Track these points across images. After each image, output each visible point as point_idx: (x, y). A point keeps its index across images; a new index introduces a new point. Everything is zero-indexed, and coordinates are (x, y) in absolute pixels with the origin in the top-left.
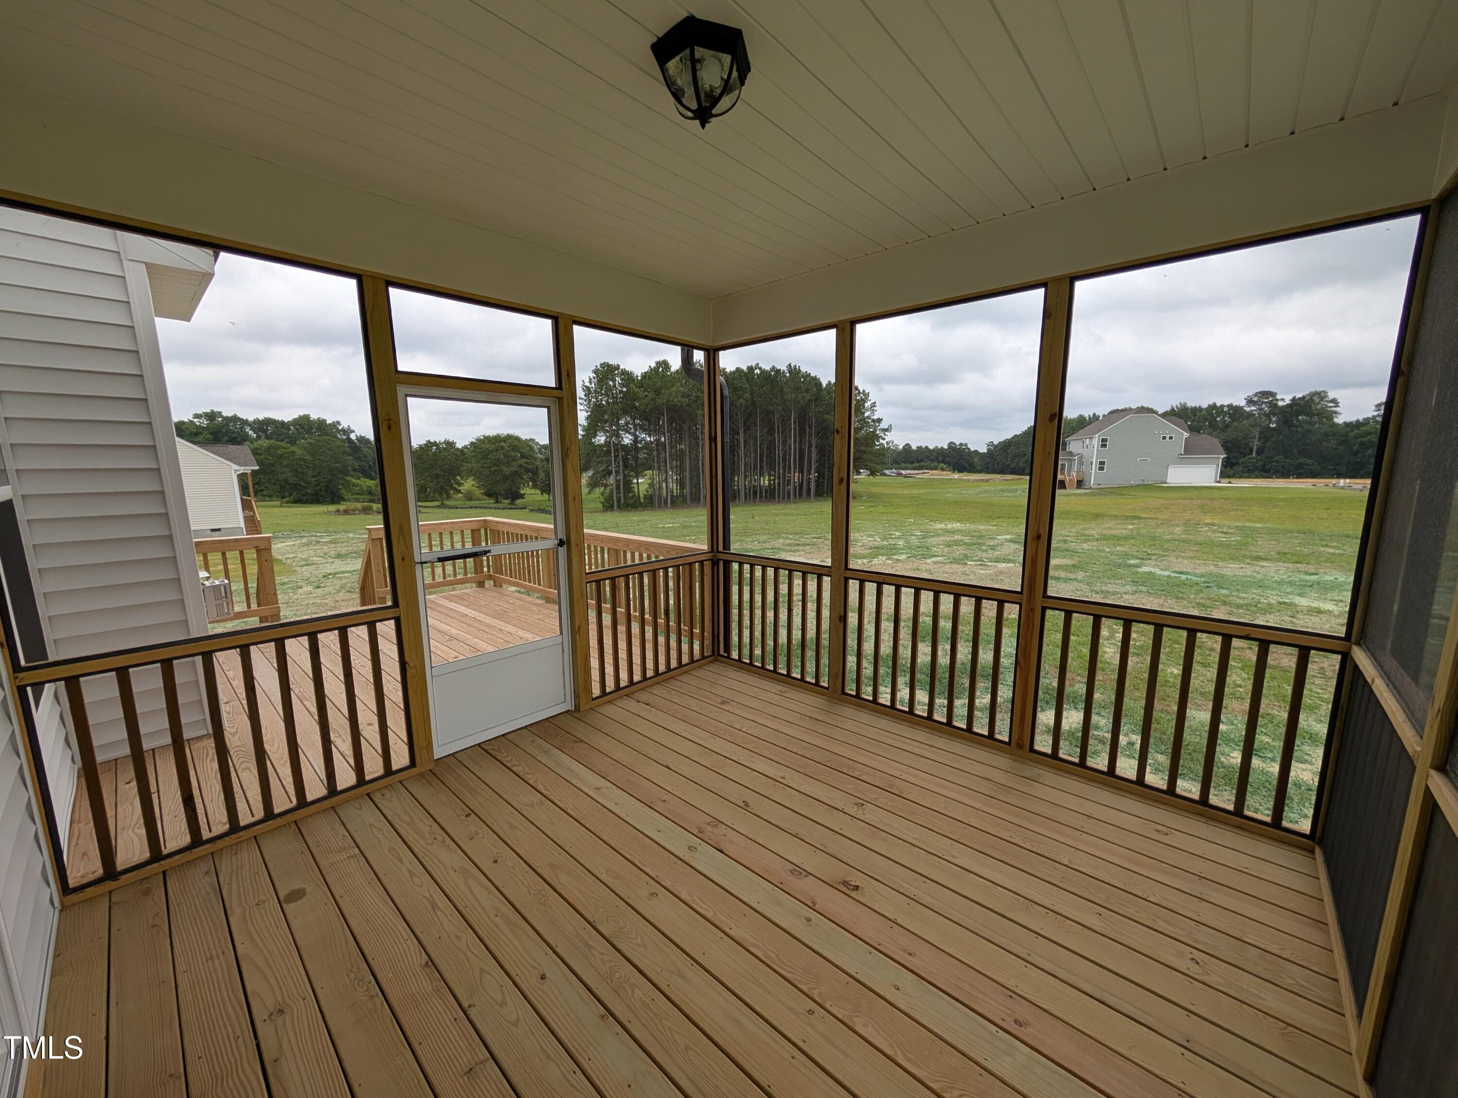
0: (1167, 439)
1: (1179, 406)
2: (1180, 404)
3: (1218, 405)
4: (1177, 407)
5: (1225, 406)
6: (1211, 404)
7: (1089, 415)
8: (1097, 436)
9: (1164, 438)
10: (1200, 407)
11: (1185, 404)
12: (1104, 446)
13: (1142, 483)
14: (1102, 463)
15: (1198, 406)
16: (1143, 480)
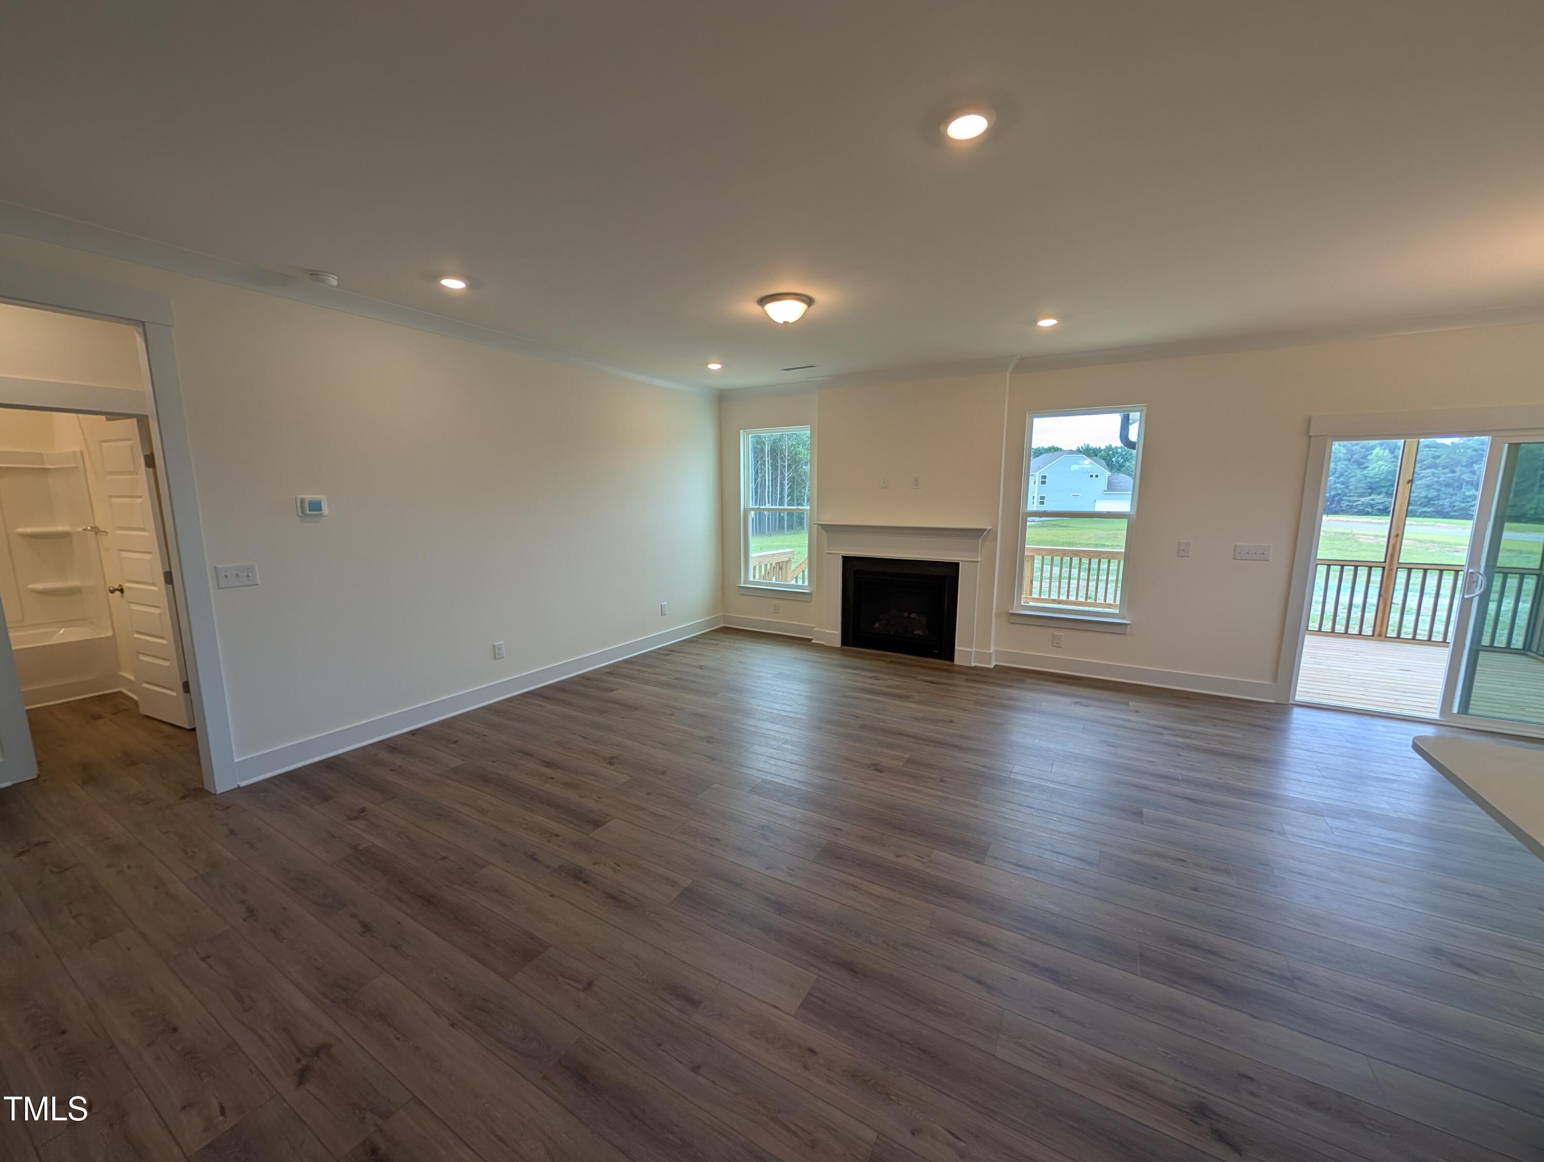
0: (1094, 476)
1: (1083, 447)
2: (1085, 445)
3: (1113, 446)
4: (1082, 447)
5: (1119, 448)
6: (1108, 445)
8: (1037, 473)
10: (1100, 448)
11: (1088, 445)
12: (1043, 483)
14: (1043, 498)
15: (1098, 447)
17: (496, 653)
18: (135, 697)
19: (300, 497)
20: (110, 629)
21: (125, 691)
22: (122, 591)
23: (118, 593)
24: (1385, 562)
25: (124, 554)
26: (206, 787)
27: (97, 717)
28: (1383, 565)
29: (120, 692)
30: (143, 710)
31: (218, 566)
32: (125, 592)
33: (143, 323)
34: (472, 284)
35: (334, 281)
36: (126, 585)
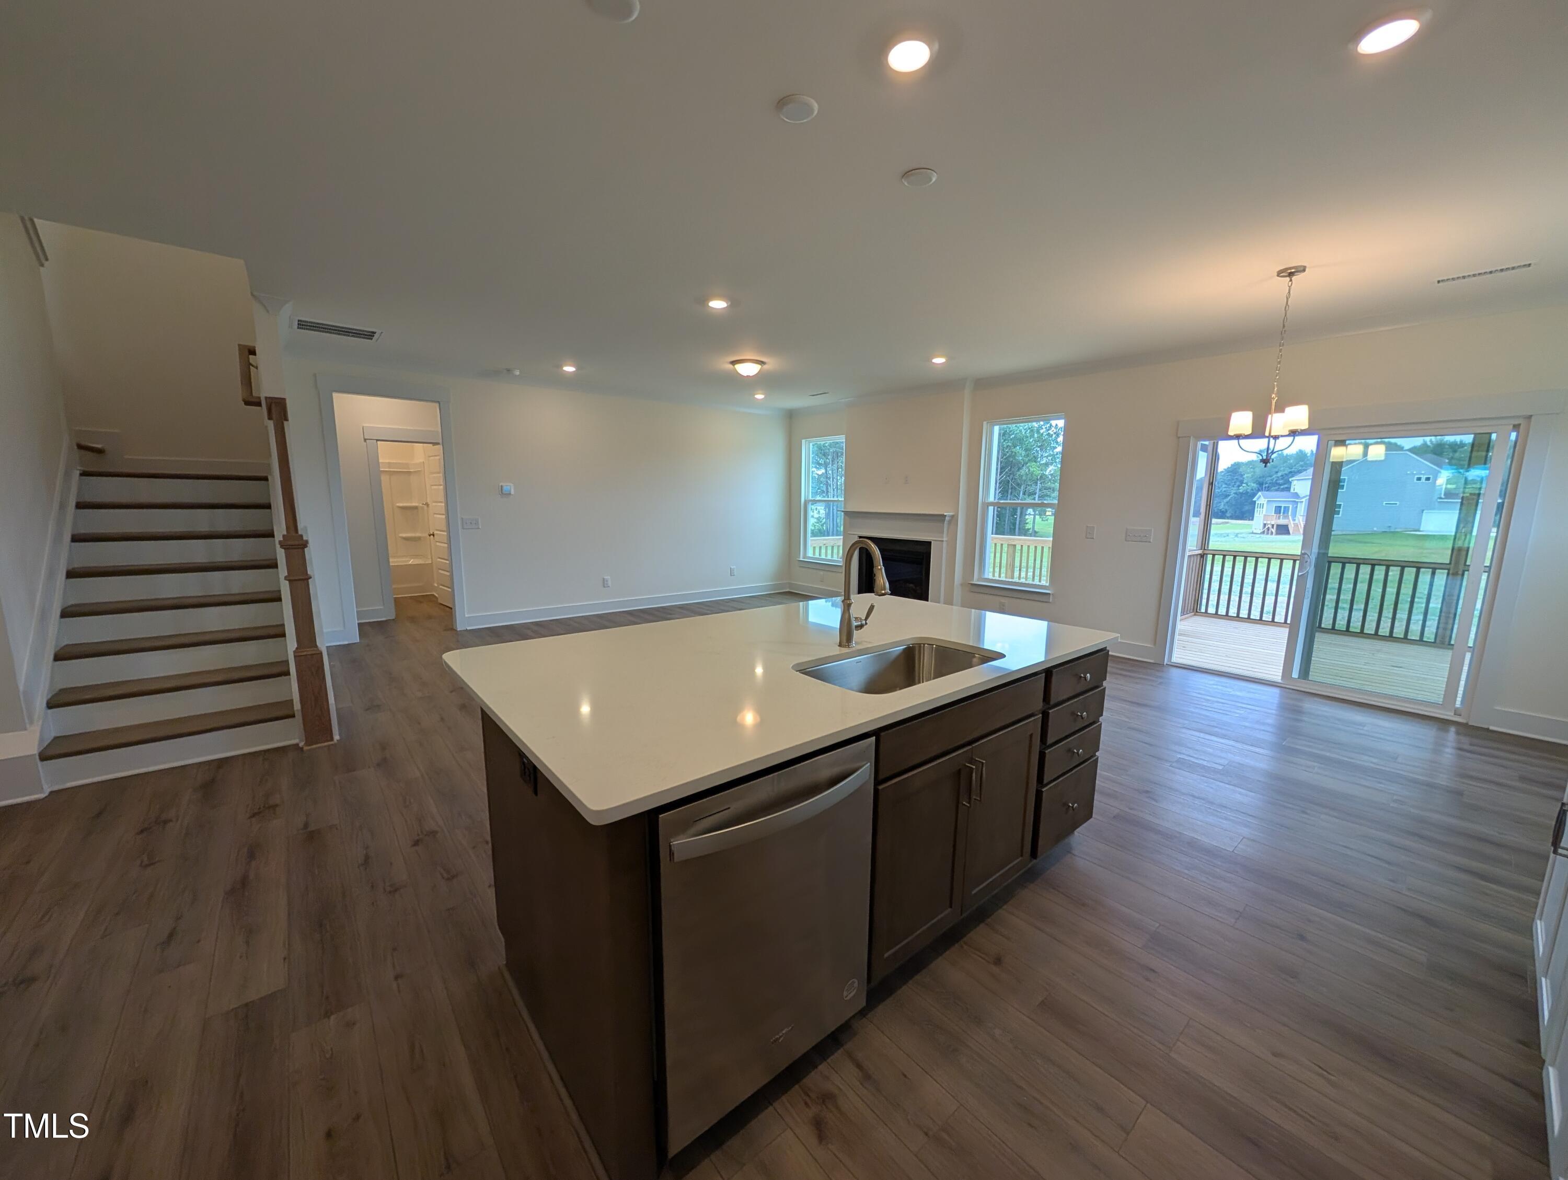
0: (1423, 480)
7: (1312, 451)
9: (1419, 479)
13: (1388, 530)
16: (1390, 527)
17: (604, 583)
18: (437, 595)
19: (500, 484)
20: (430, 560)
21: (435, 594)
22: (433, 535)
23: (432, 536)
24: (1450, 563)
25: (435, 515)
26: (454, 628)
27: (421, 602)
28: (1448, 566)
29: (433, 595)
30: (440, 601)
31: (463, 517)
32: (435, 536)
33: (439, 402)
34: (578, 368)
35: (517, 373)
36: (435, 532)
